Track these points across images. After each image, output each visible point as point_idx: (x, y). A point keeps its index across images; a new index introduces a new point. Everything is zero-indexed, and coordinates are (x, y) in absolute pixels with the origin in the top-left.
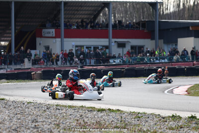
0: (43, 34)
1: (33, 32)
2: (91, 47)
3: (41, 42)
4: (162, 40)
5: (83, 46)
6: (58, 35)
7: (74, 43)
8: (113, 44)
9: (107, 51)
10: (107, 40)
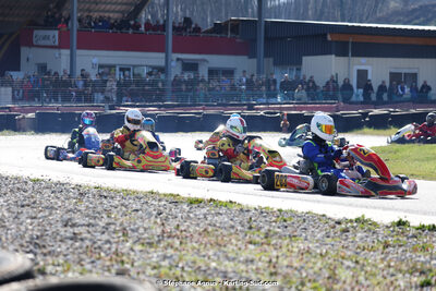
0: (34, 40)
1: (14, 36)
2: (129, 70)
3: (31, 56)
4: (271, 60)
5: (114, 66)
6: (64, 43)
7: (95, 60)
8: (173, 64)
9: (162, 77)
10: (163, 55)
